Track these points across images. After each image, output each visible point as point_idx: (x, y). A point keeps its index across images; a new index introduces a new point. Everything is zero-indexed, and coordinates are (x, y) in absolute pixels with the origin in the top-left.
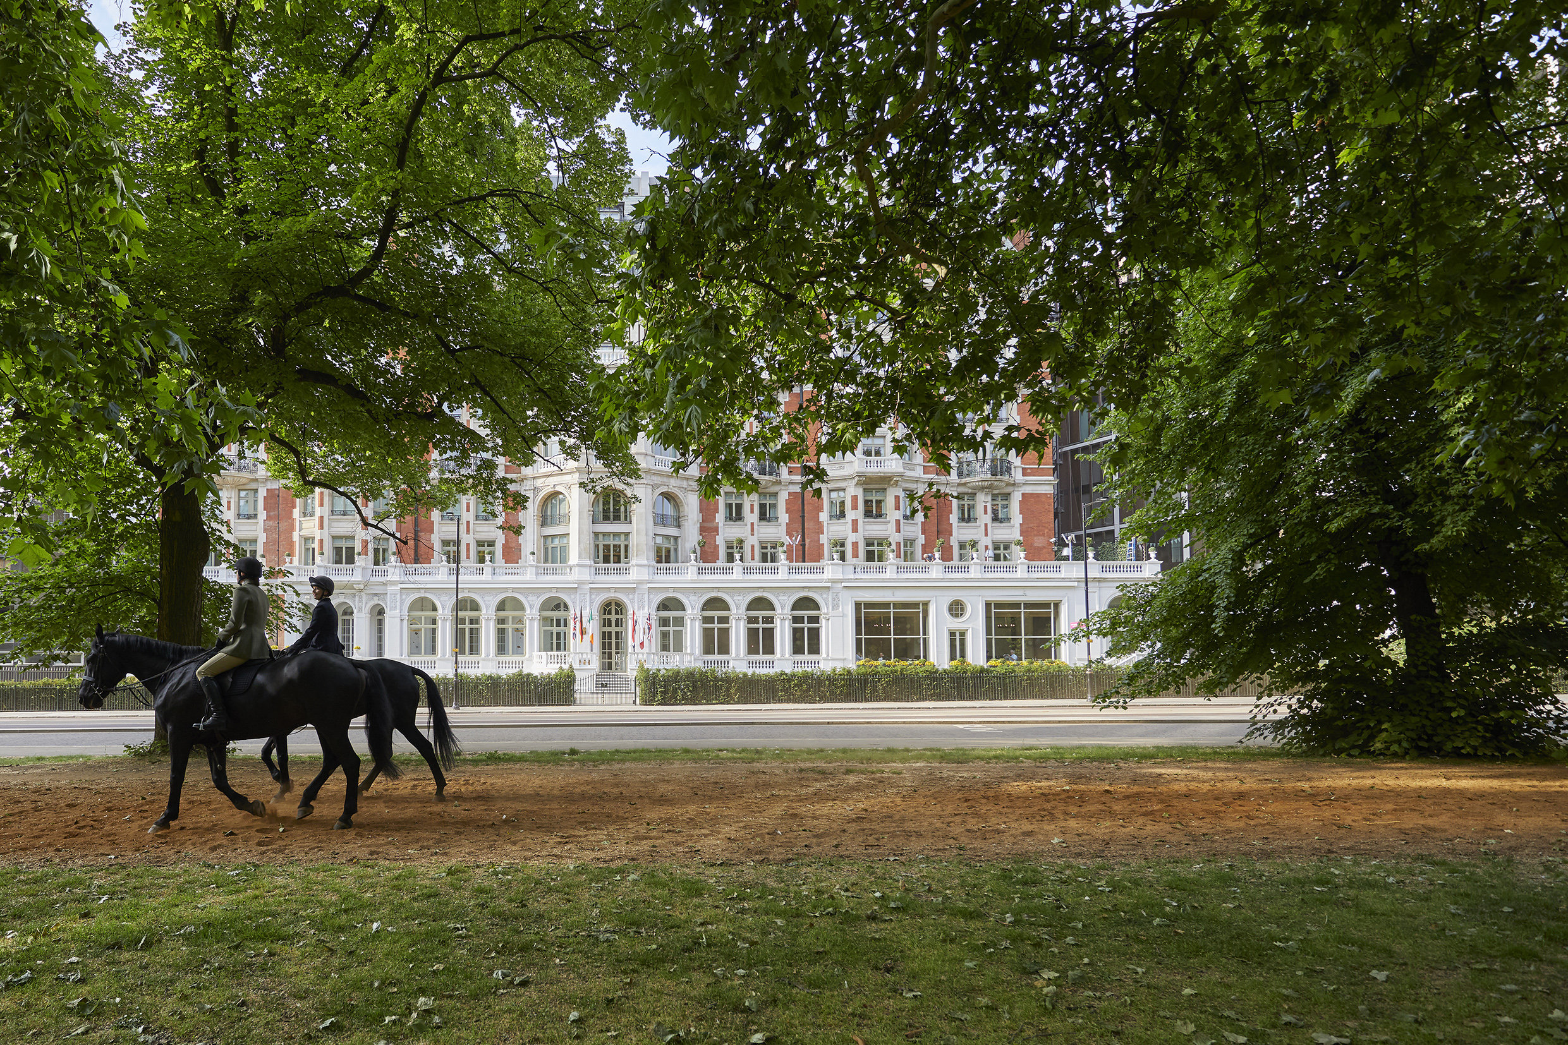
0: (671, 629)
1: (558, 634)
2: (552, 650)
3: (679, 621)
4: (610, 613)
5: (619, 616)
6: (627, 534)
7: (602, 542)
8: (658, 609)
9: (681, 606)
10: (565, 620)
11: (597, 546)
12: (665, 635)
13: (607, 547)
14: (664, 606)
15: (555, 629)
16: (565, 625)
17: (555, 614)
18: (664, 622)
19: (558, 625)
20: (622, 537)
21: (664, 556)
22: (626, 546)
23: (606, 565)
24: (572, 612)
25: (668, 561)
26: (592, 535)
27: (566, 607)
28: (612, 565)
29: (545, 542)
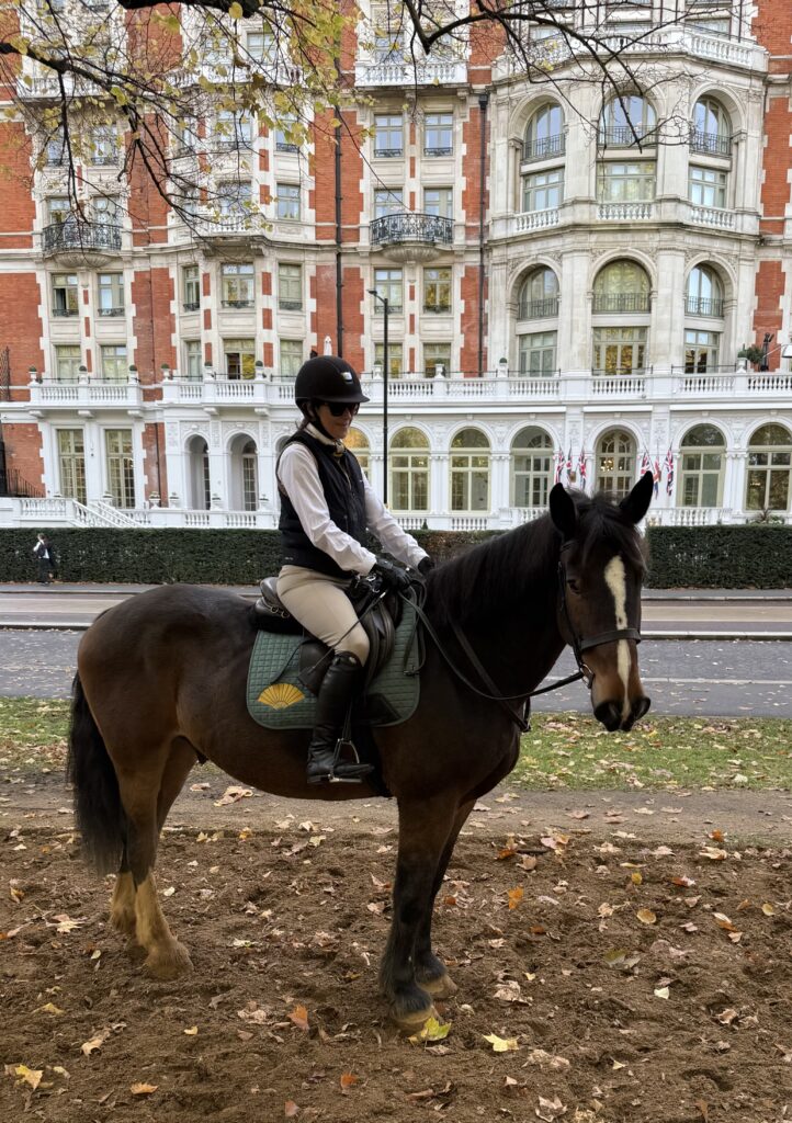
0: (701, 473)
1: (537, 481)
2: (526, 504)
3: (714, 462)
4: (611, 450)
5: (625, 455)
6: (643, 329)
7: (606, 340)
8: (684, 443)
9: (719, 439)
10: (547, 461)
11: (597, 349)
12: (690, 483)
13: (612, 349)
14: (692, 438)
15: (532, 474)
16: (547, 468)
17: (533, 452)
18: (691, 463)
19: (537, 467)
20: (636, 332)
21: (697, 364)
22: (641, 348)
23: (611, 378)
24: (556, 449)
25: (702, 370)
26: (590, 331)
27: (548, 440)
28: (618, 377)
29: (522, 344)
